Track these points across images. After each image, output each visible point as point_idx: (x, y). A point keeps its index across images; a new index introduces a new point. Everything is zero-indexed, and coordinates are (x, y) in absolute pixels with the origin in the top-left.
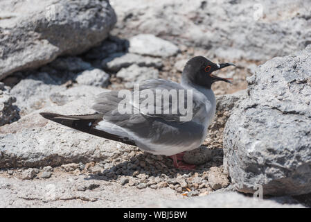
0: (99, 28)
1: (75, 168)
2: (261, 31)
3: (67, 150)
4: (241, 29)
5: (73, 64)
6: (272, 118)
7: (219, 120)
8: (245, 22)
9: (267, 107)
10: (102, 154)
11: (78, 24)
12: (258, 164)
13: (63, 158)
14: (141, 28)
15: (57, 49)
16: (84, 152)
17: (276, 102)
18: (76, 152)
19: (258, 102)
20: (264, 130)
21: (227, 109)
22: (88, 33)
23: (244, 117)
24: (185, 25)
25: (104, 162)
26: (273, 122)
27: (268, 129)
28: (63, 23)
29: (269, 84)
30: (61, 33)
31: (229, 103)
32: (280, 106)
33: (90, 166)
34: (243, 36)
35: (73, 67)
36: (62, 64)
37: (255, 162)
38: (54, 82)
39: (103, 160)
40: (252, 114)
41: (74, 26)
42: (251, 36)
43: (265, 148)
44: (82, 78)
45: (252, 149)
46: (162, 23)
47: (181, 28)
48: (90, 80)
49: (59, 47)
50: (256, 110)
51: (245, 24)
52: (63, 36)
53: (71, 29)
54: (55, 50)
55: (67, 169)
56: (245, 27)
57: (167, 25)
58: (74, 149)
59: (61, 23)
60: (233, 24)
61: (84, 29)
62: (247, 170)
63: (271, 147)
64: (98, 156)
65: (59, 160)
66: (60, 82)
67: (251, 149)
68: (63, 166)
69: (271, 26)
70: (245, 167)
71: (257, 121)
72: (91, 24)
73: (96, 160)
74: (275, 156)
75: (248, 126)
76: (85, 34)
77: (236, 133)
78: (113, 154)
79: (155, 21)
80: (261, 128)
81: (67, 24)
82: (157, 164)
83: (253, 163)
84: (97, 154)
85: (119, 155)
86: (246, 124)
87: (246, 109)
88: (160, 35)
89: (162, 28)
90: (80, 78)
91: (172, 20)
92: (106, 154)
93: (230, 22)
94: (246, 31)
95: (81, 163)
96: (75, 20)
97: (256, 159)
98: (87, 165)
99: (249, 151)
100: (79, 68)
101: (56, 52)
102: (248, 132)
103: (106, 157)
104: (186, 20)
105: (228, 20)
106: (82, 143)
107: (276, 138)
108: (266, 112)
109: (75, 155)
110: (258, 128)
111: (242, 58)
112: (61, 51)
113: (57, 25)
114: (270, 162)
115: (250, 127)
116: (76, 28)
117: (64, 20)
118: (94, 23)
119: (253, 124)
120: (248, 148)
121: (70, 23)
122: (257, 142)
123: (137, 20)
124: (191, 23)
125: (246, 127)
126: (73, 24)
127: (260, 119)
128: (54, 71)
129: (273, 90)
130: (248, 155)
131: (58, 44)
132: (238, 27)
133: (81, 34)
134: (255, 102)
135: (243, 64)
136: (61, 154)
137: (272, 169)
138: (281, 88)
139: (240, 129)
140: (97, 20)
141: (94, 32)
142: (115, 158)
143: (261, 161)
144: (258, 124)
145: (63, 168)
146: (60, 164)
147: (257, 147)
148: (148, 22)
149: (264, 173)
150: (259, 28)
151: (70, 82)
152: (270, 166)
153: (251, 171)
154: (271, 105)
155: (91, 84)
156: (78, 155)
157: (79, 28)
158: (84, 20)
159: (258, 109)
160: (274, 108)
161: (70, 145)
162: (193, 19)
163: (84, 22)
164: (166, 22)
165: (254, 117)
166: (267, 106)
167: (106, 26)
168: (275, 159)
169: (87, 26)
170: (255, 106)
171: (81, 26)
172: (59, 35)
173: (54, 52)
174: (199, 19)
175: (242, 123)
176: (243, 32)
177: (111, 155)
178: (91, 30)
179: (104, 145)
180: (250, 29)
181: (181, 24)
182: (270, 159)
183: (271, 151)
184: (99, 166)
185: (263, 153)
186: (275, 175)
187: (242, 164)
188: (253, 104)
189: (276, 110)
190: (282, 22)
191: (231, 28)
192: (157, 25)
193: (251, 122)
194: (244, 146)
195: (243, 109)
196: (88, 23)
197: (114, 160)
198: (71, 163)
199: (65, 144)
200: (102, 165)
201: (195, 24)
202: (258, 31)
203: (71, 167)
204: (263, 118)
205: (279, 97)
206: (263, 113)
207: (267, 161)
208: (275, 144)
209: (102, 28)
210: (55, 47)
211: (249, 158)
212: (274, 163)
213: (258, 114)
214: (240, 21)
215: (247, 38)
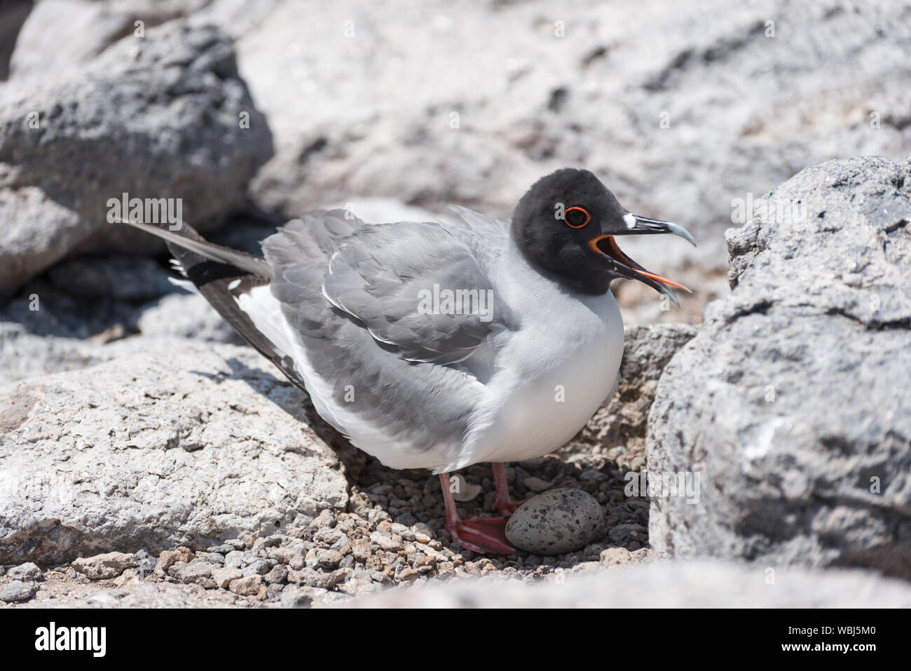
0: (214, 158)
1: (120, 569)
2: (748, 171)
3: (95, 506)
4: (681, 169)
5: (128, 276)
6: (830, 340)
7: (626, 411)
8: (695, 145)
9: (809, 309)
10: (219, 519)
11: (145, 140)
12: (783, 499)
13: (80, 534)
14: (357, 181)
15: (74, 219)
16: (155, 512)
17: (838, 294)
18: (125, 513)
19: (775, 295)
20: (804, 384)
21: (653, 373)
22: (177, 171)
23: (725, 347)
24: (498, 162)
25: (224, 547)
26: (836, 354)
27: (814, 378)
28: (93, 133)
29: (810, 239)
30: (87, 167)
31: (659, 352)
32: (854, 304)
33: (173, 560)
34: (690, 192)
35: (127, 286)
36: (91, 276)
37: (775, 493)
38: (64, 329)
39: (220, 542)
40: (756, 334)
41: (131, 146)
42: (718, 188)
43: (811, 438)
44: (159, 318)
45: (761, 446)
46: (421, 162)
47: (486, 174)
48: (185, 322)
49: (80, 212)
50: (767, 319)
51: (694, 154)
52: (92, 177)
53: (120, 153)
54: (64, 221)
55: (93, 571)
56: (695, 163)
57: (441, 167)
58: (118, 502)
59: (84, 134)
60: (655, 155)
61: (162, 158)
62: (743, 529)
63: (835, 429)
64: (204, 529)
65: (65, 542)
66: (83, 331)
67: (756, 445)
68: (79, 561)
69: (780, 153)
70: (734, 516)
71: (776, 355)
72: (187, 143)
73: (197, 543)
74: (851, 464)
75: (740, 374)
76: (167, 176)
77: (697, 404)
78: (255, 520)
79: (402, 157)
80: (790, 377)
81: (106, 139)
82: (410, 548)
83: (766, 499)
84: (198, 522)
85: (277, 523)
86: (734, 369)
87: (732, 320)
88: (418, 200)
89: (424, 179)
90: (150, 319)
91: (457, 150)
92: (230, 521)
93: (647, 147)
94: (701, 176)
95: (141, 553)
96: (135, 126)
97: (776, 481)
98: (165, 555)
99: (752, 452)
100: (148, 289)
101: (69, 230)
102: (744, 396)
103: (233, 533)
104: (500, 147)
105: (640, 141)
106: (146, 482)
107: (850, 401)
108: (805, 326)
109: (120, 523)
110: (780, 379)
111: (687, 265)
112: (88, 227)
113: (73, 139)
114: (830, 485)
115: (747, 379)
116: (137, 153)
117: (95, 123)
118: (199, 143)
119: (759, 368)
120: (744, 445)
121: (117, 135)
122: (777, 423)
123: (340, 156)
124: (519, 157)
125: (734, 378)
126: (126, 136)
127: (785, 346)
128: (66, 302)
129: (826, 254)
130: (747, 469)
131: (78, 203)
132: (672, 164)
133: (153, 173)
134: (765, 294)
135: (691, 280)
136: (72, 520)
137: (840, 512)
138: (853, 250)
139: (714, 385)
140: (208, 134)
141: (196, 170)
142: (264, 535)
143: (795, 486)
144: (780, 365)
145: (78, 569)
146: (68, 559)
147: (780, 435)
148: (379, 162)
149: (807, 533)
150: (742, 162)
151: (118, 331)
152: (832, 503)
153: (758, 531)
154: (824, 302)
155: (190, 335)
156: (133, 522)
157: (148, 155)
158: (164, 128)
159: (776, 314)
160: (833, 312)
161: (103, 490)
162: (526, 146)
163: (165, 137)
164: (433, 158)
165: (764, 344)
166: (806, 305)
167: (237, 154)
168: (850, 475)
169: (173, 148)
170: (762, 307)
171: (155, 149)
172: (78, 173)
173: (63, 230)
174: (543, 145)
175: (720, 365)
176: (688, 179)
177: (250, 523)
178: (186, 165)
179: (224, 491)
180: (712, 167)
181: (485, 161)
182: (830, 478)
183: (836, 445)
184: (206, 559)
185: (804, 457)
186: (851, 536)
187: (725, 508)
188: (755, 300)
189: (839, 320)
190: (816, 137)
191: (650, 167)
192: (408, 169)
193: (752, 363)
194: (732, 437)
195: (721, 323)
196: (176, 139)
197: (261, 541)
198: (106, 552)
199: (85, 486)
200: (216, 556)
201: (532, 158)
202: (739, 172)
203: (107, 564)
204: (795, 343)
205: (849, 278)
206: (795, 328)
207: (821, 483)
208: (846, 420)
209: (225, 161)
210: (63, 213)
211: (752, 481)
212: (848, 489)
213: (775, 330)
214: (679, 145)
215: (702, 198)
